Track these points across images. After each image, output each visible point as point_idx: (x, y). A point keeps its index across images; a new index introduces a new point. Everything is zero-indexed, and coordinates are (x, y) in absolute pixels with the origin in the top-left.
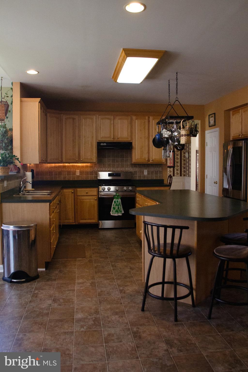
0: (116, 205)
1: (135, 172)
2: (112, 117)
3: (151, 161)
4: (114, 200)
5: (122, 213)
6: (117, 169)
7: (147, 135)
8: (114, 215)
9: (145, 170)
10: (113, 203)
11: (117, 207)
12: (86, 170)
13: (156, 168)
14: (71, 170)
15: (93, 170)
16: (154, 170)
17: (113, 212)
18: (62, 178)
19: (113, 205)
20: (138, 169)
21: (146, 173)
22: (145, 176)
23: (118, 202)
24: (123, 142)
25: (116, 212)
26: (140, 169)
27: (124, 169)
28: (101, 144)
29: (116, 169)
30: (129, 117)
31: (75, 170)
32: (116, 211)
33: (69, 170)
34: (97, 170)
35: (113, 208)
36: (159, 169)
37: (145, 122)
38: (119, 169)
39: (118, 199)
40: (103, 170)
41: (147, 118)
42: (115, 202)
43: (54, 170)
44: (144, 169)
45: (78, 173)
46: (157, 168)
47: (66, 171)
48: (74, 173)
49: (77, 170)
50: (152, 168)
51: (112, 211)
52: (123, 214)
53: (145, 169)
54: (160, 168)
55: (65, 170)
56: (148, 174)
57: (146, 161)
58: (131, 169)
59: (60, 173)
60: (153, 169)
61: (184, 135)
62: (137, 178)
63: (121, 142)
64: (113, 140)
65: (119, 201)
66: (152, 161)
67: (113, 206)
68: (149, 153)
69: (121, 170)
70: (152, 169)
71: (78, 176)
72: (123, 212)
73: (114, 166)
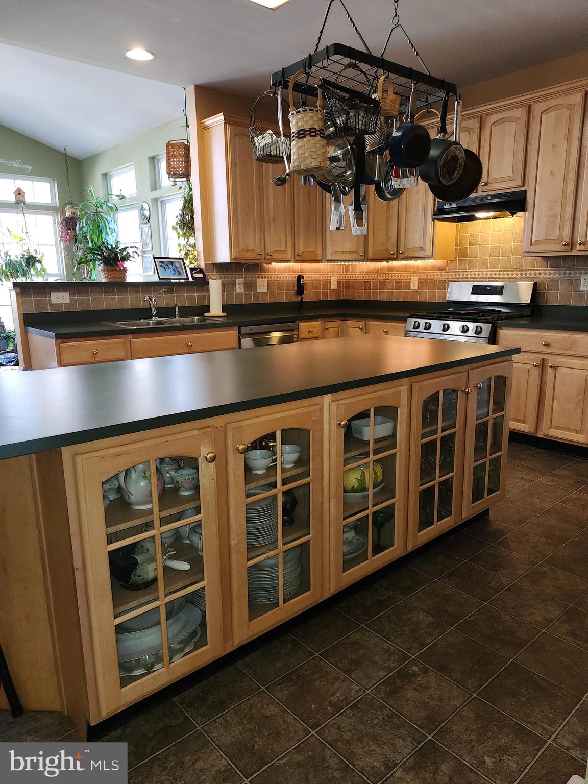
1: (554, 284)
2: (476, 123)
3: (578, 247)
6: (504, 274)
7: (573, 159)
9: (583, 277)
12: (430, 276)
14: (402, 277)
15: (446, 276)
18: (384, 296)
20: (563, 272)
22: (582, 295)
26: (570, 273)
28: (445, 207)
29: (499, 274)
30: (523, 111)
31: (411, 276)
33: (399, 277)
34: (454, 276)
38: (508, 274)
40: (468, 278)
41: (579, 96)
43: (373, 277)
44: (580, 274)
45: (414, 286)
47: (394, 279)
48: (408, 284)
49: (414, 276)
53: (585, 274)
55: (392, 276)
59: (383, 284)
62: (559, 302)
68: (575, 218)
69: (514, 276)
71: (415, 292)
73: (496, 267)
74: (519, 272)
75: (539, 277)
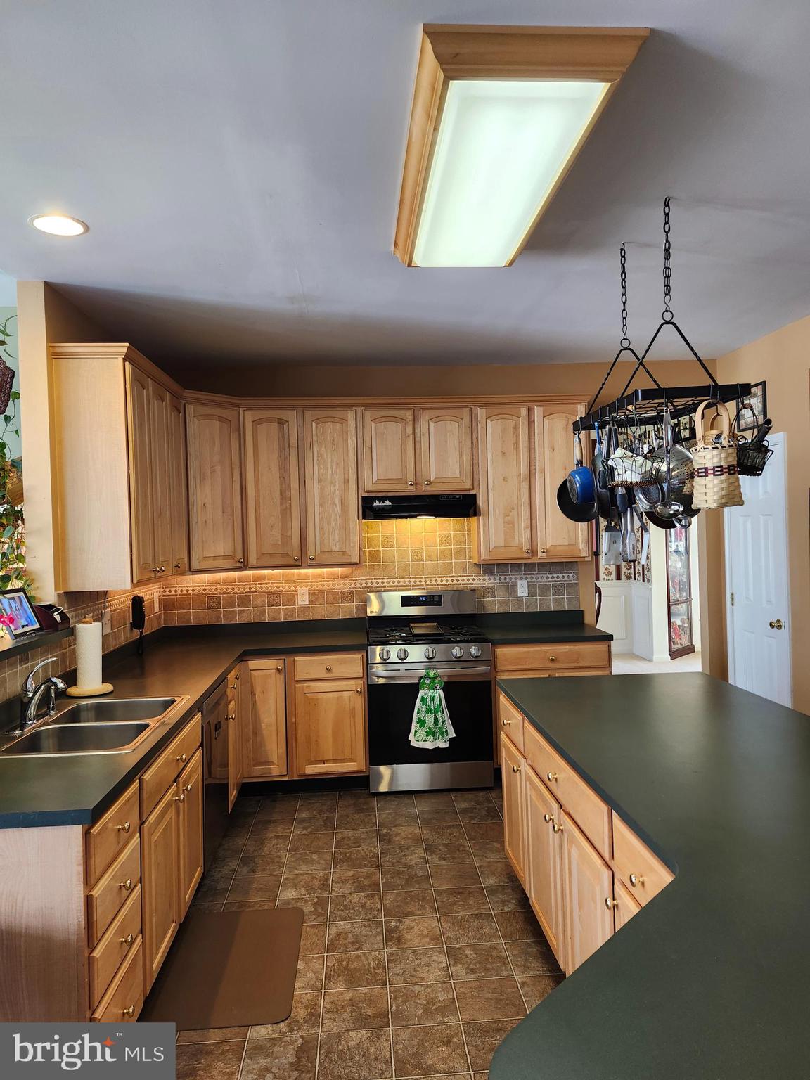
0: (429, 711)
1: (489, 590)
2: (409, 415)
3: (540, 555)
4: (421, 693)
5: (450, 736)
6: (431, 581)
7: (524, 469)
8: (420, 745)
9: (519, 582)
10: (418, 704)
11: (430, 720)
12: (327, 586)
13: (555, 576)
14: (281, 588)
15: (353, 585)
16: (550, 579)
17: (417, 737)
18: (250, 615)
19: (419, 709)
20: (497, 578)
21: (523, 591)
22: (520, 601)
23: (433, 699)
24: (448, 496)
25: (427, 736)
26: (505, 579)
27: (452, 581)
28: (375, 504)
29: (426, 582)
30: (466, 413)
31: (295, 587)
32: (428, 734)
33: (276, 589)
34: (364, 585)
35: (418, 722)
36: (566, 579)
37: (516, 427)
38: (436, 581)
39: (434, 688)
40: (384, 587)
41: (524, 411)
42: (423, 699)
43: (225, 590)
44: (516, 579)
45: (303, 599)
46: (561, 575)
47: (265, 592)
48: (292, 597)
49: (301, 587)
50: (545, 576)
51: (416, 731)
52: (451, 740)
53: (521, 578)
54: (571, 575)
55: (261, 588)
56: (531, 594)
57: (525, 555)
58: (473, 580)
59: (245, 600)
60: (547, 578)
61: (713, 469)
62: (497, 609)
63: (439, 495)
64: (412, 488)
65: (437, 696)
66: (544, 555)
67: (418, 713)
68: (532, 527)
69: (444, 582)
70: (543, 578)
71: (305, 608)
72: (452, 734)
73: (421, 573)
74: (450, 579)
75: (472, 584)
